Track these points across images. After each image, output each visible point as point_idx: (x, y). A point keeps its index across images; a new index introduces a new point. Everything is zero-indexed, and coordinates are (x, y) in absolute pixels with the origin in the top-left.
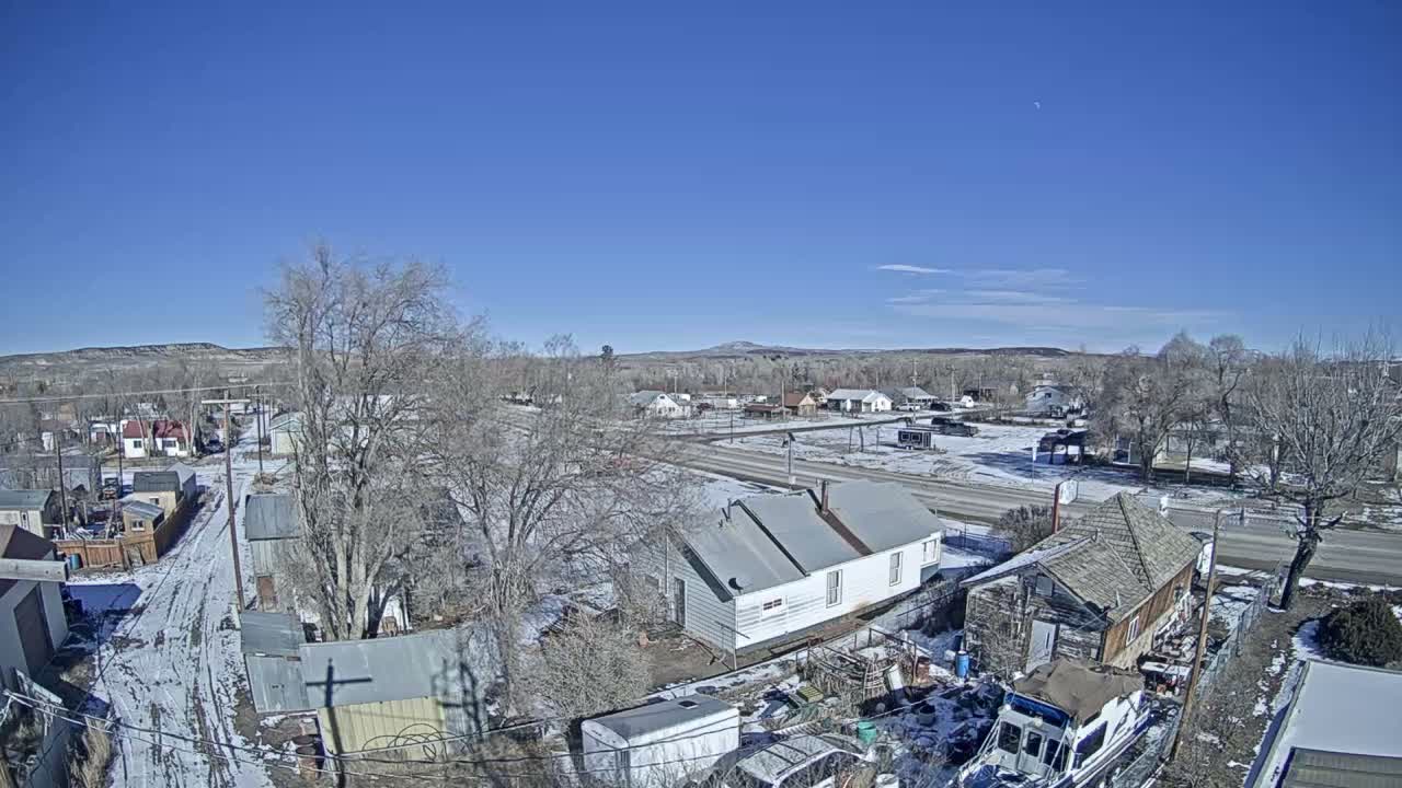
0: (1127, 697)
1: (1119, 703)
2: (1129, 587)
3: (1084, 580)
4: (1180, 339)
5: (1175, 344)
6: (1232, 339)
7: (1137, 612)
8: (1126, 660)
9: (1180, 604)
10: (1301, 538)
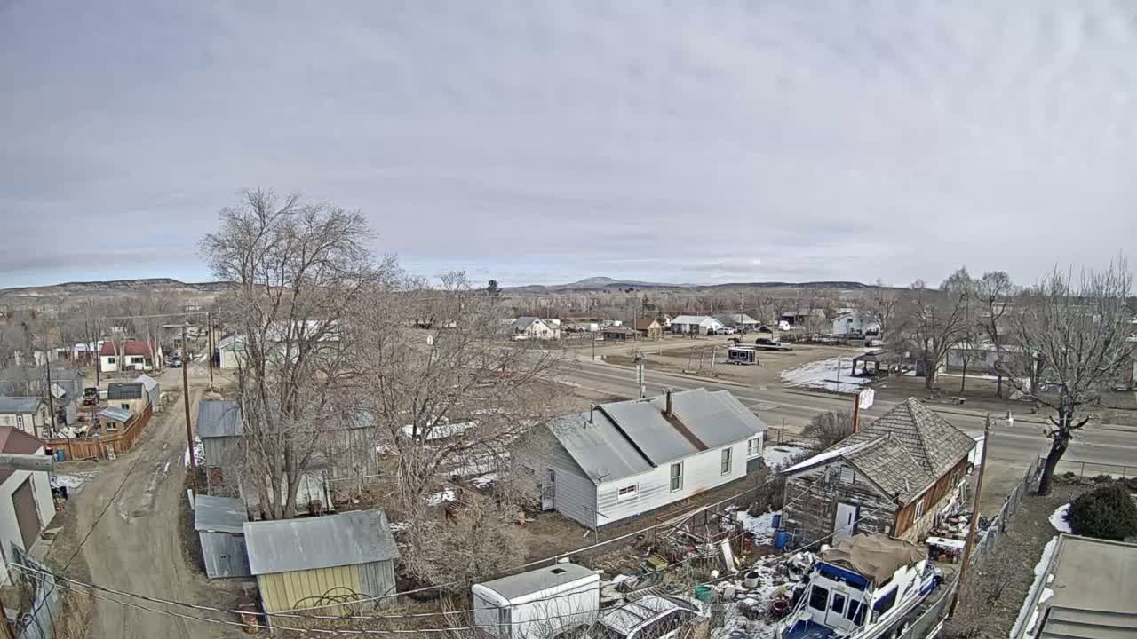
0: (915, 565)
1: (908, 569)
2: (916, 476)
3: (879, 470)
4: (961, 275)
5: (954, 280)
6: (1002, 276)
7: (922, 496)
8: (913, 535)
9: (958, 490)
10: (1055, 436)
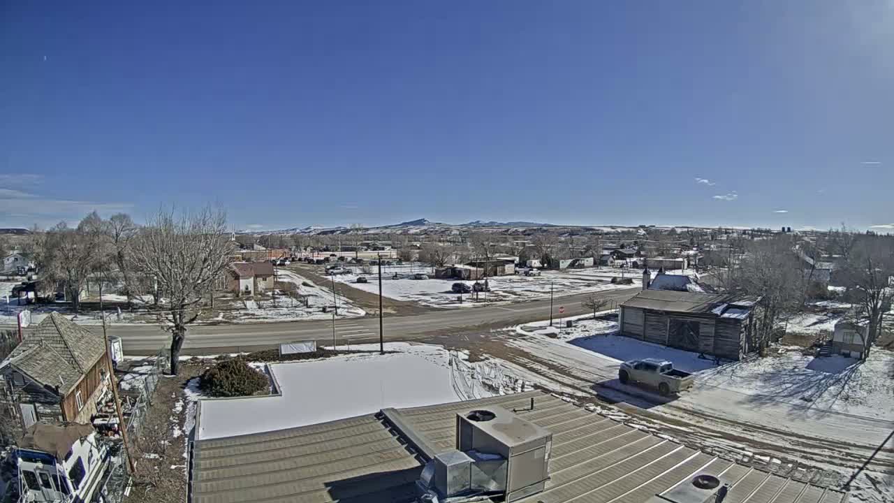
0: (86, 439)
1: (82, 443)
2: (68, 373)
3: (40, 372)
4: (93, 217)
5: (88, 221)
6: (125, 216)
7: (77, 388)
8: (83, 419)
9: (107, 381)
10: (173, 331)
